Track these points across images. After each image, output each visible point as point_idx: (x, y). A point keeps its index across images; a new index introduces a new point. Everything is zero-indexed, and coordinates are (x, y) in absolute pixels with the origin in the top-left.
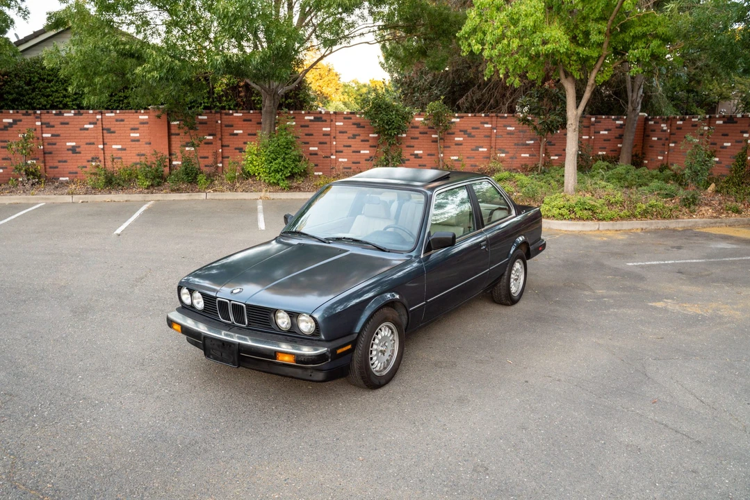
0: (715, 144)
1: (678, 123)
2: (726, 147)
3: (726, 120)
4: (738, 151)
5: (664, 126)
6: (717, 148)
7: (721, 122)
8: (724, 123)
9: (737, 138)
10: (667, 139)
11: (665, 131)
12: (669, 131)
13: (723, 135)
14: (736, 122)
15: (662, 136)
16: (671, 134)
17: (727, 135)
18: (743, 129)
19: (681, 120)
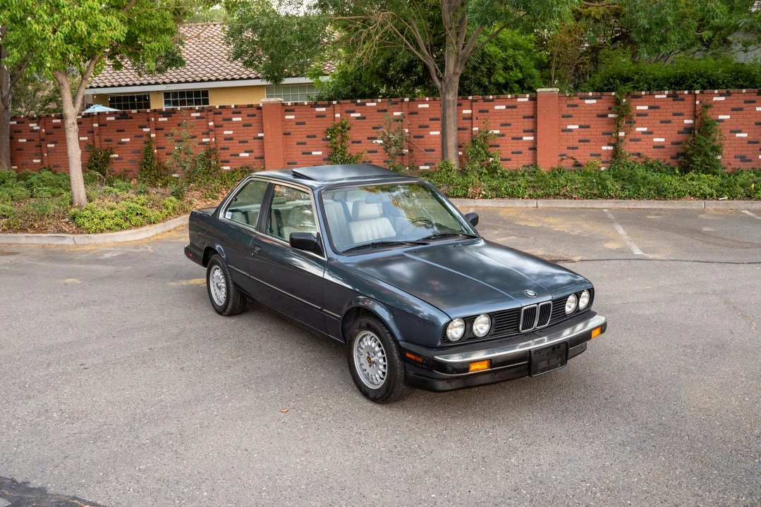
0: (111, 141)
1: (54, 121)
2: (124, 143)
3: (118, 116)
4: (141, 145)
5: (34, 126)
6: (114, 144)
7: (113, 118)
8: (116, 119)
9: (137, 133)
10: (43, 140)
11: (36, 131)
12: (43, 130)
13: (118, 131)
14: (131, 118)
15: (32, 136)
16: (47, 134)
17: (123, 131)
18: (141, 124)
19: (58, 118)
